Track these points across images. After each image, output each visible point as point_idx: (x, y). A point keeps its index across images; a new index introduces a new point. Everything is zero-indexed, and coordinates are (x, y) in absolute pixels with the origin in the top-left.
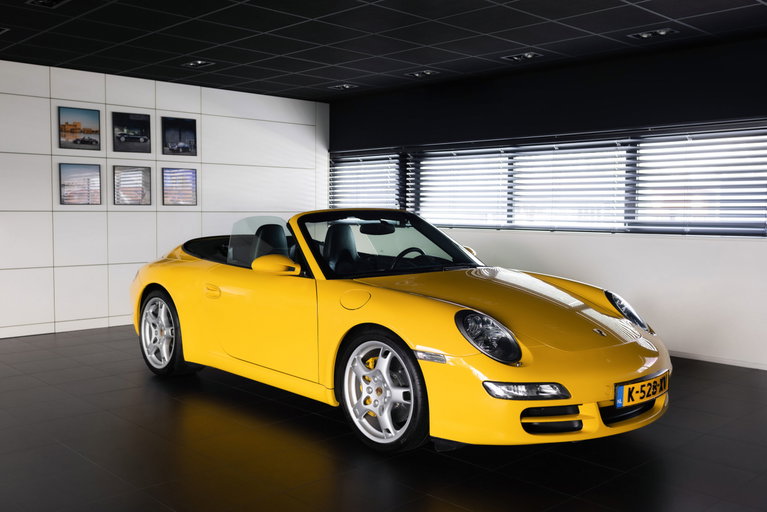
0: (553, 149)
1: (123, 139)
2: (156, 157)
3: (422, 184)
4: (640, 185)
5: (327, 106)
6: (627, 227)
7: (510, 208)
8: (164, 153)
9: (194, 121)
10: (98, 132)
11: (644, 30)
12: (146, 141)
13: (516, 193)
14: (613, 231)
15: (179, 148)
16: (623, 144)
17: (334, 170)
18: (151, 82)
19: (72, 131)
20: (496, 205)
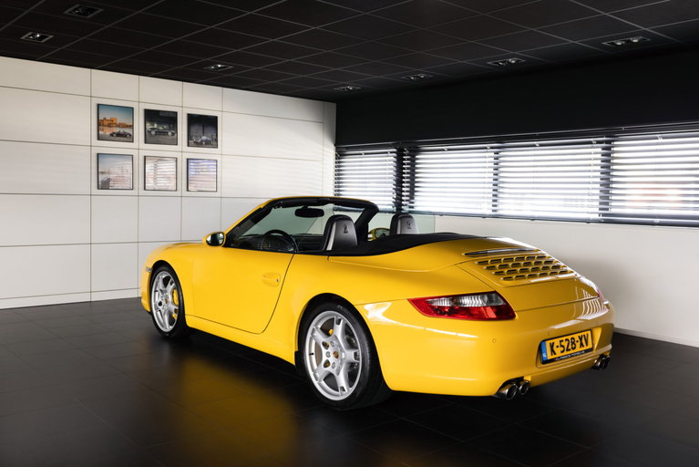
0: (534, 146)
1: (153, 133)
2: (181, 148)
3: (416, 175)
4: (614, 179)
5: (334, 105)
6: (601, 217)
7: (495, 198)
8: (188, 146)
9: (216, 117)
10: (131, 127)
11: (618, 38)
12: (173, 134)
13: (501, 185)
14: (588, 221)
15: (202, 141)
16: (598, 142)
17: (340, 162)
18: (179, 84)
19: (109, 126)
20: (482, 195)
